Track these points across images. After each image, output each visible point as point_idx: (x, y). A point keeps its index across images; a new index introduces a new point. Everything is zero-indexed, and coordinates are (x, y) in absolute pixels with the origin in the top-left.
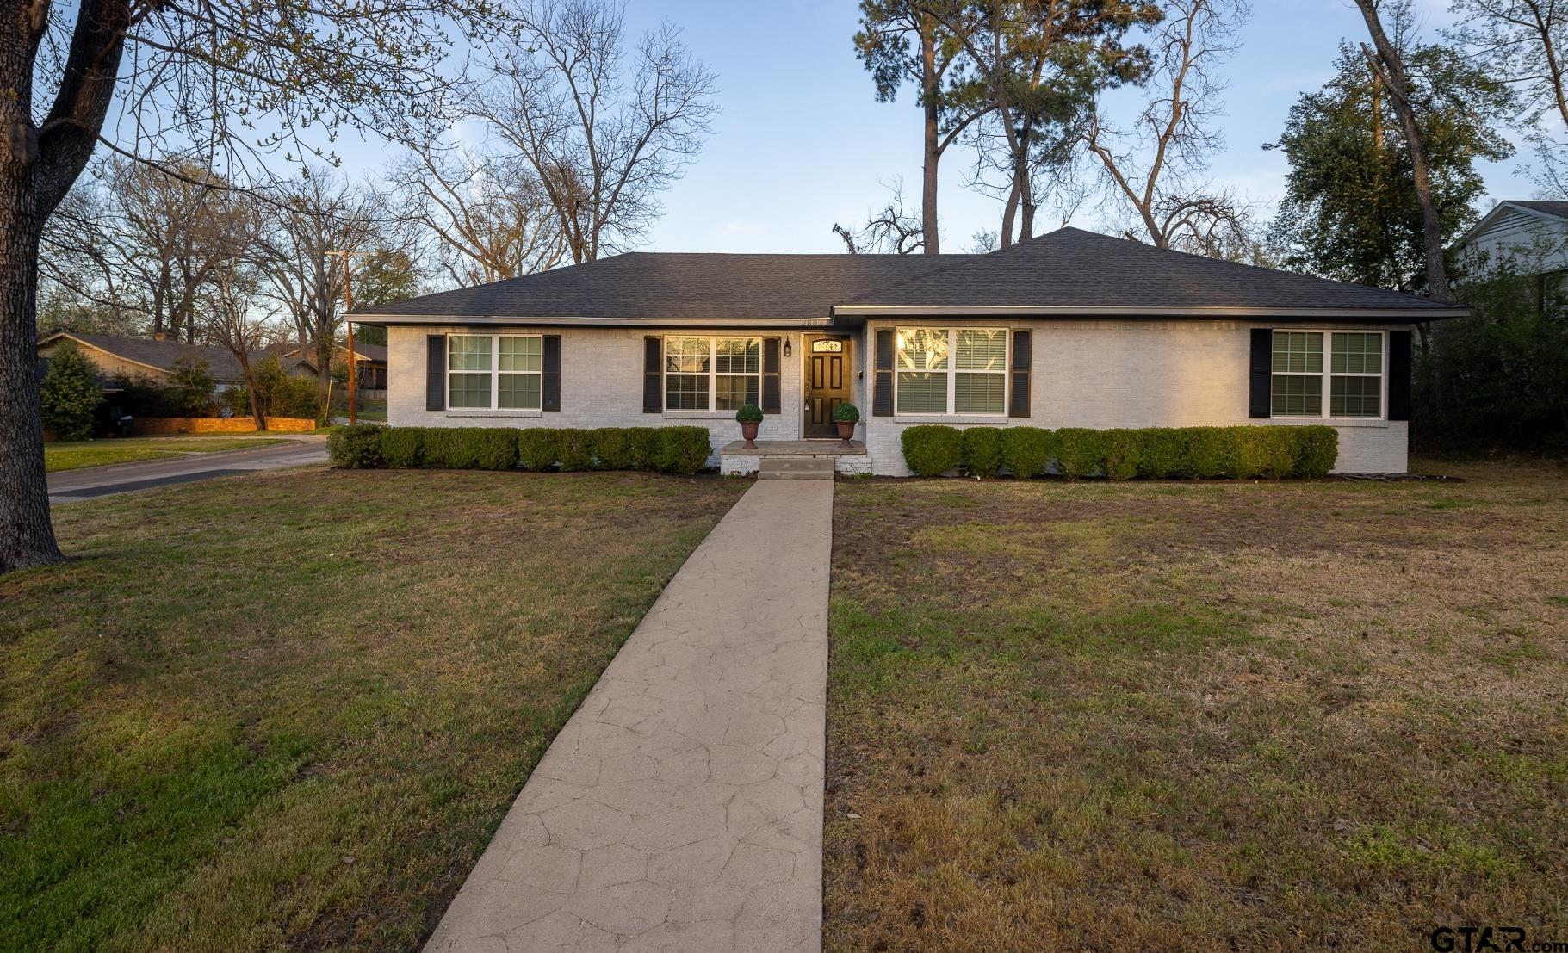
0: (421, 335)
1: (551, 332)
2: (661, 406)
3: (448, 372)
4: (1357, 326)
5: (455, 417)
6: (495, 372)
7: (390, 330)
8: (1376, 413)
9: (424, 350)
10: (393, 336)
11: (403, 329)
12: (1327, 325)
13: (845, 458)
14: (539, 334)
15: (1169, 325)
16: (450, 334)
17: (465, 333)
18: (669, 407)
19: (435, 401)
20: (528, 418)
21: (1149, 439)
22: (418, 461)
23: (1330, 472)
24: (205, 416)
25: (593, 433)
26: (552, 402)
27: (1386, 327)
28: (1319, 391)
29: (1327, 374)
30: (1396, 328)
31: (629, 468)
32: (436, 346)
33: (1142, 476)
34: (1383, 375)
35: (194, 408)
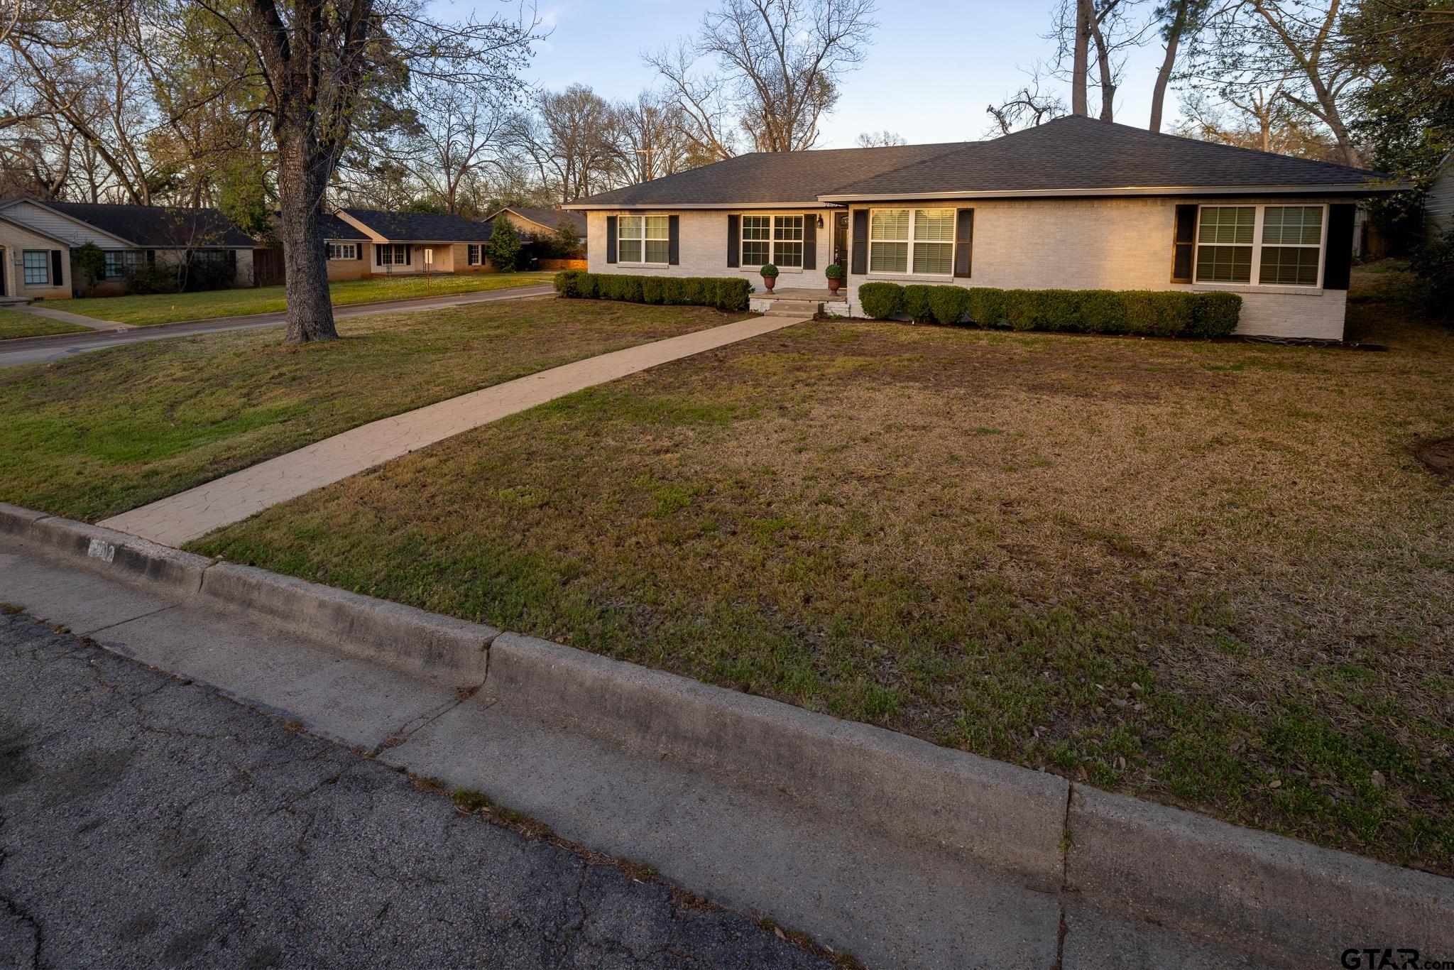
0: (604, 215)
1: (673, 214)
2: (738, 262)
3: (619, 239)
4: (1294, 200)
5: (623, 269)
6: (643, 240)
7: (588, 213)
8: (1314, 282)
9: (605, 225)
10: (590, 216)
11: (595, 213)
12: (1258, 201)
13: (831, 304)
14: (666, 215)
15: (1096, 204)
16: (619, 215)
17: (627, 215)
18: (744, 263)
19: (611, 259)
20: (661, 270)
21: (1042, 299)
22: (595, 295)
23: (1232, 334)
24: (575, 258)
25: (682, 280)
26: (674, 259)
27: (1327, 201)
28: (1249, 259)
29: (1257, 245)
30: (1337, 202)
31: (703, 304)
32: (612, 222)
33: (1039, 328)
34: (1322, 246)
35: (568, 253)
